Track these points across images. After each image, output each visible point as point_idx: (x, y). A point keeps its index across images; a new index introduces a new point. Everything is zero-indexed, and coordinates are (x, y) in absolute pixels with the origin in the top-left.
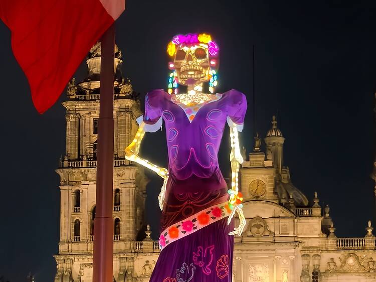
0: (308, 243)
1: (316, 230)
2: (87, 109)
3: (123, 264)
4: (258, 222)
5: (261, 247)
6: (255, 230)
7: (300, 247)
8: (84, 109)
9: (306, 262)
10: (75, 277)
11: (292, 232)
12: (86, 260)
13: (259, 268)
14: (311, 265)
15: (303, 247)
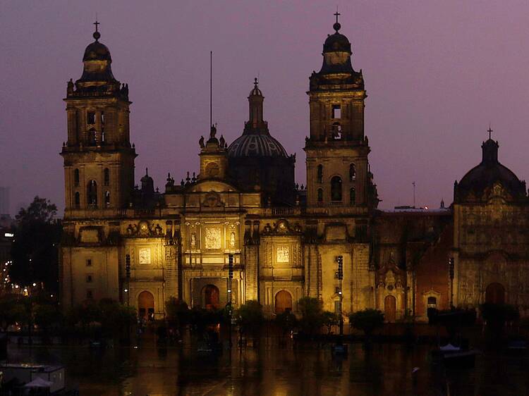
0: (251, 212)
1: (257, 202)
2: (83, 104)
3: (111, 227)
4: (212, 196)
5: (214, 215)
6: (210, 202)
7: (245, 215)
8: (80, 104)
9: (248, 227)
10: (76, 236)
11: (238, 204)
12: (84, 223)
13: (213, 231)
14: (252, 228)
15: (247, 215)
